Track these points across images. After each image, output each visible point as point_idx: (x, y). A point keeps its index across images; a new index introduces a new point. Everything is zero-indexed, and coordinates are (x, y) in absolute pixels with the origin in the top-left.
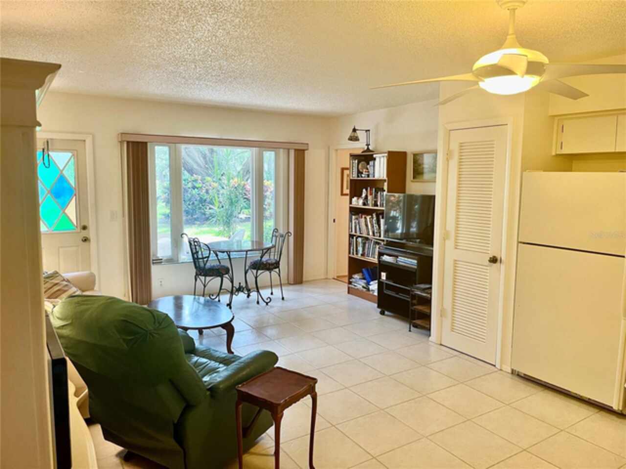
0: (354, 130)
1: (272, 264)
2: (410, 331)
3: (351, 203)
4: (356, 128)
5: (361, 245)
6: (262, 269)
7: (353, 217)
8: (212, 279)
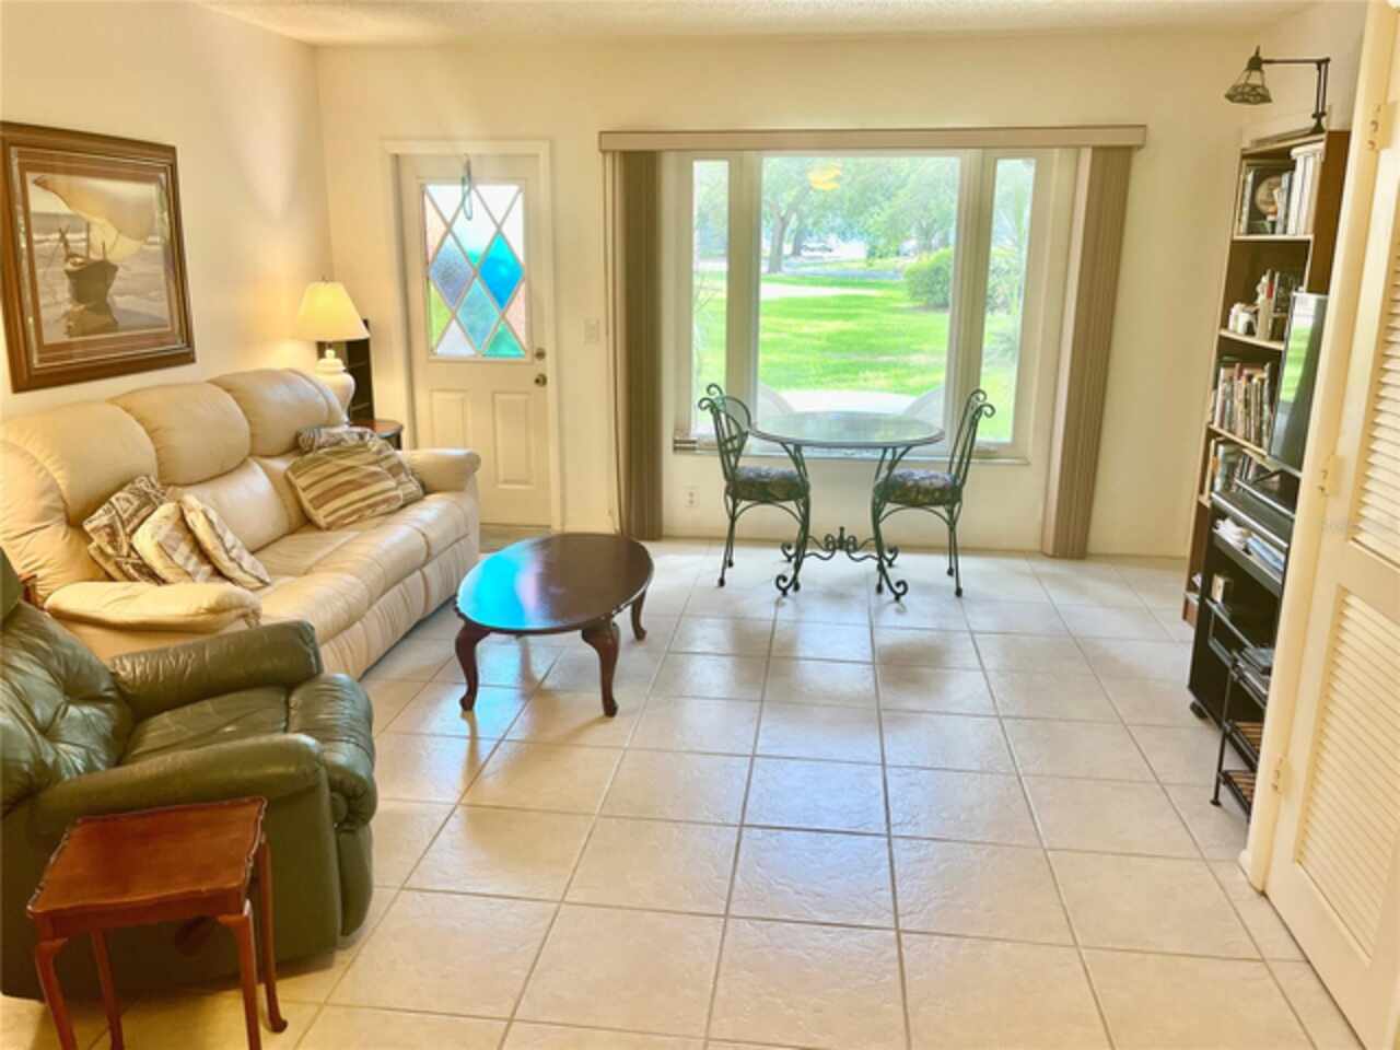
0: (1256, 64)
1: (927, 492)
2: (1216, 802)
3: (1225, 324)
4: (1264, 56)
5: (1220, 470)
6: (895, 502)
7: (1222, 371)
8: (749, 507)
